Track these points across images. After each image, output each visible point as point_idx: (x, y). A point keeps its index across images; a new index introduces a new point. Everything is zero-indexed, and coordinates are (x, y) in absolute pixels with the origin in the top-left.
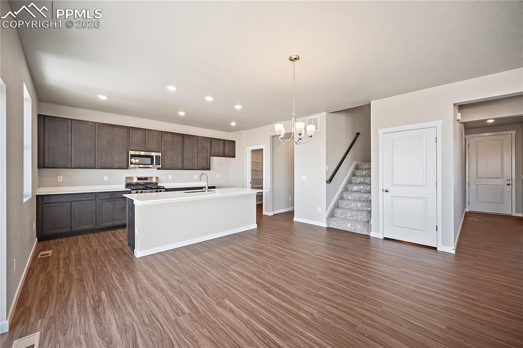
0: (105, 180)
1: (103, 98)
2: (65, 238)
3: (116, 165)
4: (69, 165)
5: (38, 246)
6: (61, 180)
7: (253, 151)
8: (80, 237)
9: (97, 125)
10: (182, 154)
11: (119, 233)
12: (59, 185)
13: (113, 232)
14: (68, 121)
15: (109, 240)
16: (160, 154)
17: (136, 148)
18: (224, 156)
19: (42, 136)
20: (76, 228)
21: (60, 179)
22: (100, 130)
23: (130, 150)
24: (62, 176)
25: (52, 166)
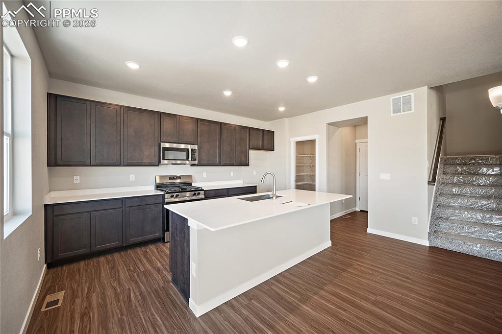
0: (131, 180)
1: (133, 66)
2: (83, 262)
3: (146, 161)
4: (88, 162)
5: (46, 279)
6: (78, 182)
7: (297, 143)
8: (102, 259)
9: (122, 109)
10: (220, 147)
11: (151, 250)
12: (75, 187)
13: (143, 249)
14: (87, 102)
15: (142, 269)
16: (196, 147)
17: (169, 139)
18: (263, 149)
19: (53, 123)
20: (98, 247)
21: (77, 179)
22: (126, 115)
23: (162, 142)
24: (79, 175)
25: (66, 163)
